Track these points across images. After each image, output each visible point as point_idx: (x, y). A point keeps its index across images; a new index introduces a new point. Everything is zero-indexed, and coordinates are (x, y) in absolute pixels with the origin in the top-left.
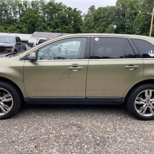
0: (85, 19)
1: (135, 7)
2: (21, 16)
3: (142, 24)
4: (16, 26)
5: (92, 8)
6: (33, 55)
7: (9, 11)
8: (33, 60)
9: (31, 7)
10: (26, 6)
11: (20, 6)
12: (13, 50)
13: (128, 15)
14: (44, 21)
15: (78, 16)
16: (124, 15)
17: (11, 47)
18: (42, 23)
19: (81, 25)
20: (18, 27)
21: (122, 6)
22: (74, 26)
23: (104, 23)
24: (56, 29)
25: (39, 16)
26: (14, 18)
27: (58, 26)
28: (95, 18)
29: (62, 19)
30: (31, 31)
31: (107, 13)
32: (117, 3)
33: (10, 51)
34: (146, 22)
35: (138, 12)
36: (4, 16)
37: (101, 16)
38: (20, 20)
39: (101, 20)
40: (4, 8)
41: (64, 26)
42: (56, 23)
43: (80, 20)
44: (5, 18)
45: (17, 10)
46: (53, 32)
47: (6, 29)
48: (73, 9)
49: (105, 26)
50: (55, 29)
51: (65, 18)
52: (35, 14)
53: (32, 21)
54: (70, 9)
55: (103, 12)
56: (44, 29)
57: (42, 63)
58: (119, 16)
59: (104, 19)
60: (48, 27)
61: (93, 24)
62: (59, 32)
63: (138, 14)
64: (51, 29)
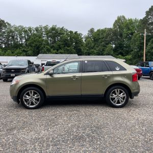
0: (85, 40)
1: (131, 28)
2: (26, 40)
4: (22, 49)
5: (92, 31)
6: (52, 71)
7: (15, 37)
8: (51, 75)
9: (35, 32)
10: (31, 31)
11: (25, 32)
12: (26, 71)
13: (125, 35)
14: (48, 44)
15: (78, 38)
16: (121, 35)
17: (25, 69)
18: (46, 46)
19: (82, 46)
20: (24, 51)
21: (119, 27)
22: (75, 47)
23: (103, 43)
25: (43, 40)
26: (20, 43)
27: (60, 48)
28: (94, 39)
29: (65, 41)
30: (35, 54)
31: (105, 35)
32: (114, 25)
33: (24, 72)
35: (134, 32)
36: (11, 41)
37: (100, 37)
38: (26, 44)
39: (100, 40)
40: (11, 34)
41: (66, 47)
42: (59, 45)
43: (81, 41)
44: (12, 43)
45: (23, 35)
46: (56, 53)
47: (12, 53)
48: (74, 32)
49: (104, 46)
50: (58, 50)
51: (67, 40)
52: (40, 38)
53: (36, 45)
54: (71, 32)
55: (102, 34)
56: (48, 51)
57: (56, 76)
58: (117, 36)
59: (103, 39)
60: (52, 50)
61: (93, 44)
62: (61, 53)
64: (54, 51)
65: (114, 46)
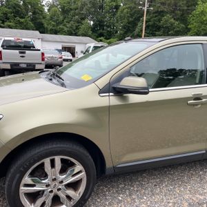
0: (49, 10)
3: (126, 20)
16: (101, 7)
19: (44, 18)
22: (32, 20)
23: (77, 17)
24: (6, 23)
27: (8, 19)
29: (14, 8)
31: (80, 4)
34: (130, 19)
35: (120, 5)
41: (18, 18)
42: (5, 14)
43: (42, 11)
49: (78, 22)
51: (19, 6)
55: (74, 2)
59: (77, 11)
62: (10, 27)
63: (120, 8)
65: (92, 23)
